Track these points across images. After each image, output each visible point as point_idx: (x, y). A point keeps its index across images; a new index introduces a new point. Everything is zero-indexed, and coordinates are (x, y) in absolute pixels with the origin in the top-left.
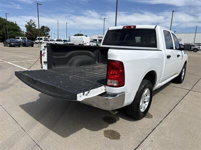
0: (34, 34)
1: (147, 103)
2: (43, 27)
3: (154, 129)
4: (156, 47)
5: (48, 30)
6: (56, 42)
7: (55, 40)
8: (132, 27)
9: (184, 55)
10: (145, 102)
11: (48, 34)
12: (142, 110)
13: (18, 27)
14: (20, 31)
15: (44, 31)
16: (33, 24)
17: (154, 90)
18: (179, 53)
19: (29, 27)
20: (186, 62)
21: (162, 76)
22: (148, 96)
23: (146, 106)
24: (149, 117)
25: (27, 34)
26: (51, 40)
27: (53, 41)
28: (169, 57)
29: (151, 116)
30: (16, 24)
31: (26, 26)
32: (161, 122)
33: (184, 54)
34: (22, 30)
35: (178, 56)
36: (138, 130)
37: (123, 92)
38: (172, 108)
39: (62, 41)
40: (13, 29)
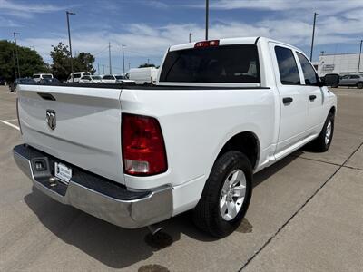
0: (66, 68)
1: (241, 201)
2: (82, 55)
3: (249, 261)
4: (259, 82)
5: (91, 59)
6: (103, 81)
7: (102, 76)
8: (213, 43)
9: (328, 96)
10: (235, 199)
11: (91, 67)
12: (229, 217)
13: (38, 57)
14: (42, 63)
15: (85, 61)
16: (65, 49)
17: (256, 171)
18: (316, 91)
19: (58, 56)
20: (332, 110)
21: (275, 141)
22: (243, 186)
23: (238, 208)
24: (245, 230)
25: (54, 68)
26: (94, 78)
27: (98, 78)
28: (287, 101)
29: (248, 228)
30: (34, 52)
31: (52, 54)
32: (270, 240)
33: (326, 94)
34: (46, 62)
35: (312, 98)
36: (215, 265)
37: (167, 186)
38: (298, 207)
39: (113, 78)
40: (28, 61)
